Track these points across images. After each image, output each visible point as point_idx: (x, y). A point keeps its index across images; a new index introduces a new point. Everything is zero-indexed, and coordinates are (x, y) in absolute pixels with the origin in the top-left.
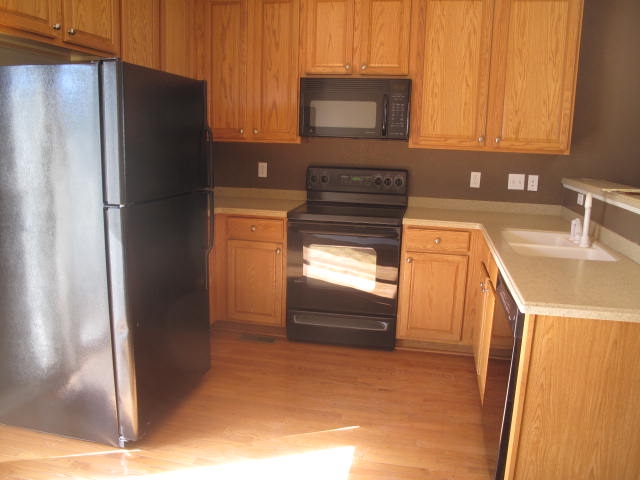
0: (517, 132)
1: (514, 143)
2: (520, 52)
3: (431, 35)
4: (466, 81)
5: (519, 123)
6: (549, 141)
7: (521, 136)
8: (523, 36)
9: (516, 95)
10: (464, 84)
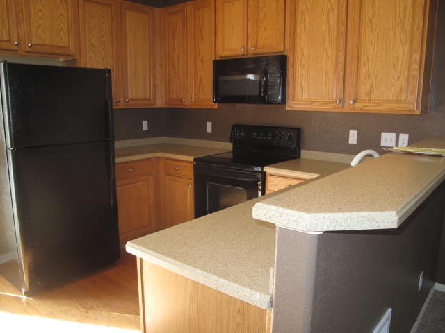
0: (369, 94)
1: (368, 105)
2: (371, 21)
3: (299, 17)
4: (327, 53)
5: (372, 86)
6: (398, 101)
7: (373, 97)
8: (372, 7)
9: (368, 60)
10: (325, 55)
